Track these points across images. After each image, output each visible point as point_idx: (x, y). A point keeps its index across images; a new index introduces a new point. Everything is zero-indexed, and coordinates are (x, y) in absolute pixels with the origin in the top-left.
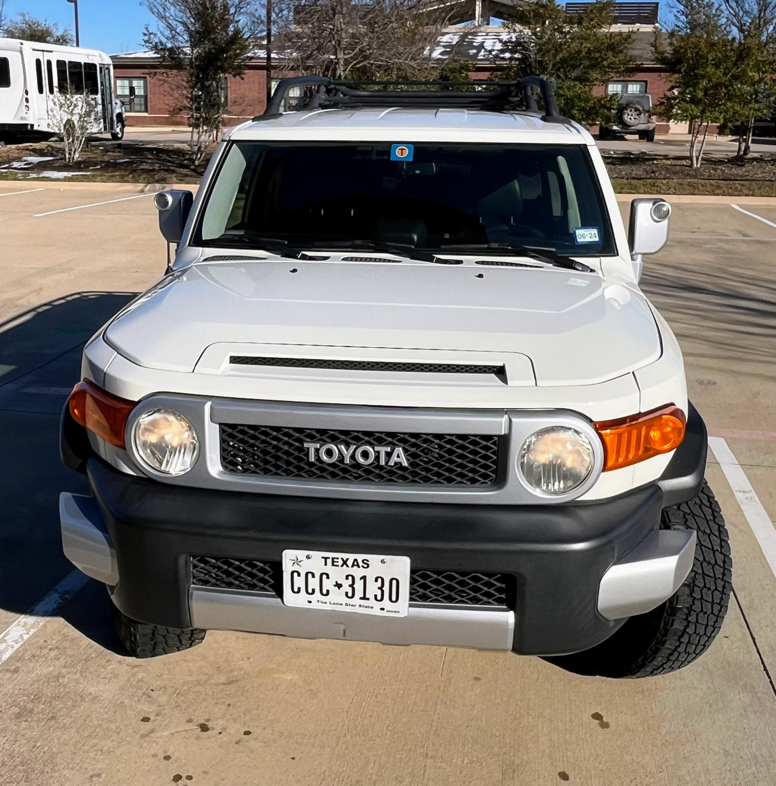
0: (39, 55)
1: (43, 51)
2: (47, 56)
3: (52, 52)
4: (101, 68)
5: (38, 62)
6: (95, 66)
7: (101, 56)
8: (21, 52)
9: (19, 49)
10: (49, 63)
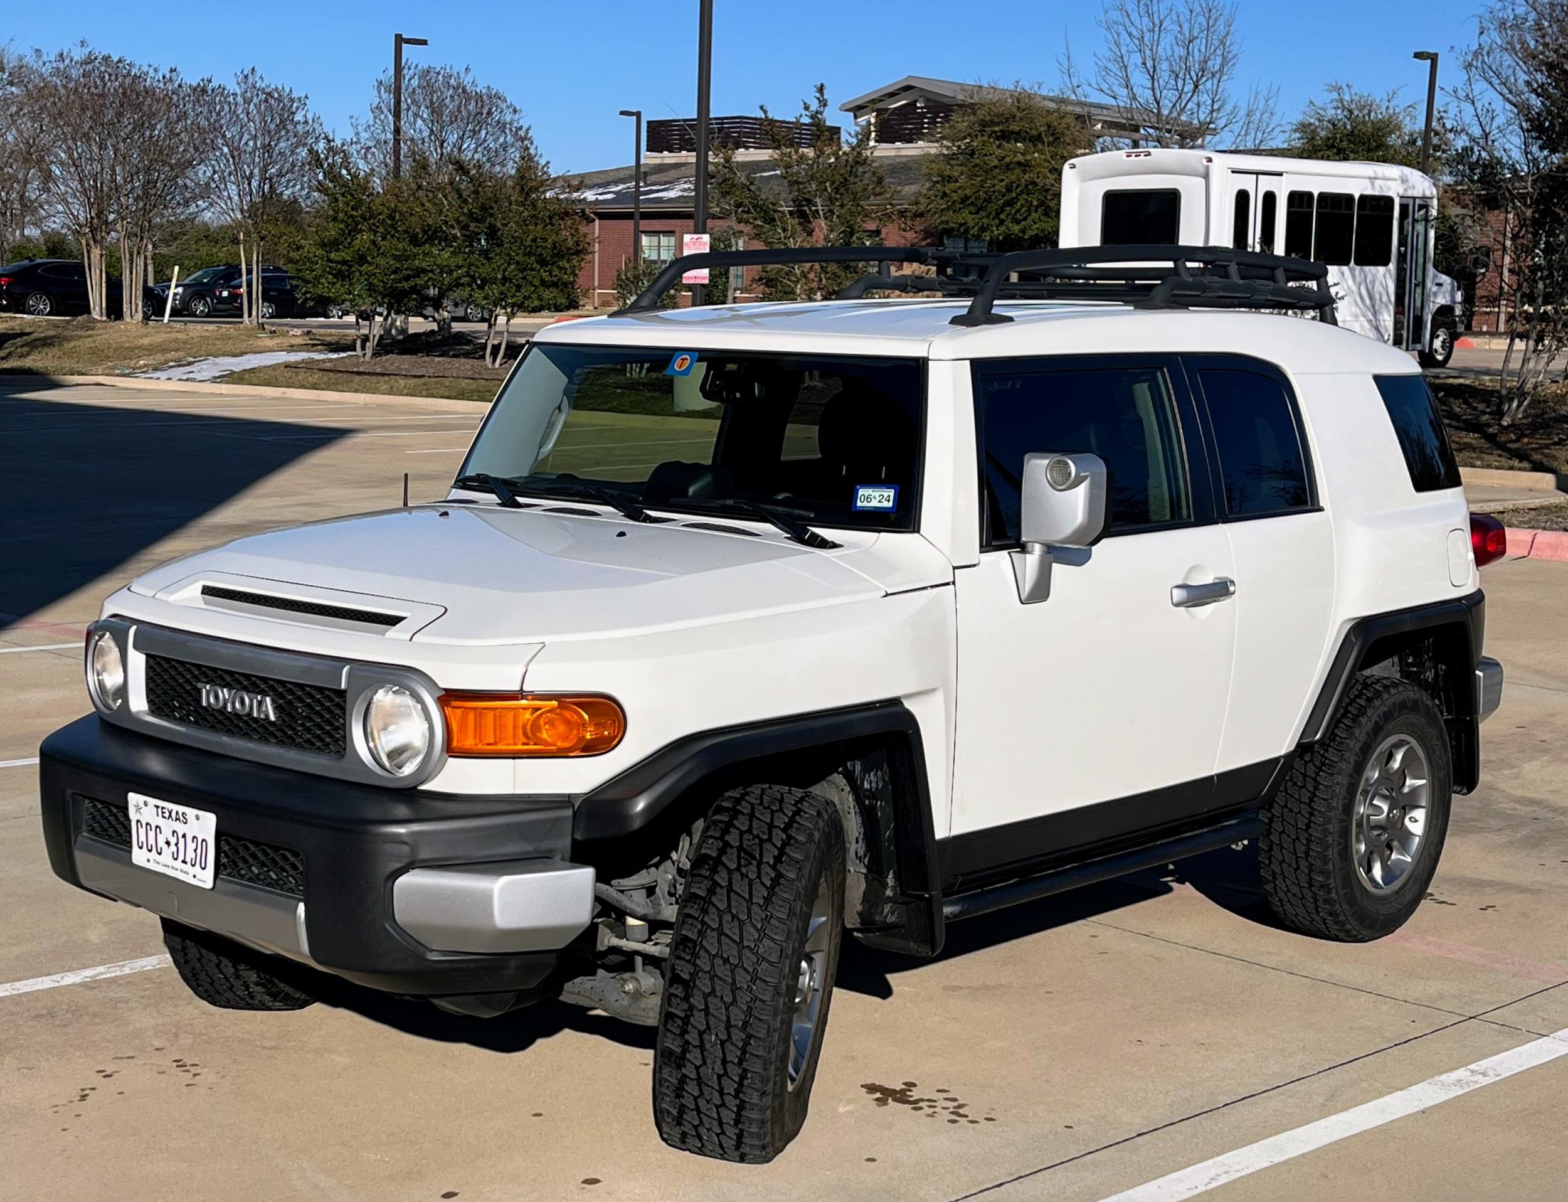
0: (1247, 183)
1: (1257, 173)
2: (1267, 184)
3: (1280, 174)
4: (1404, 208)
5: (1242, 198)
6: (1390, 200)
7: (1404, 181)
8: (1206, 176)
9: (1202, 170)
10: (1270, 199)
